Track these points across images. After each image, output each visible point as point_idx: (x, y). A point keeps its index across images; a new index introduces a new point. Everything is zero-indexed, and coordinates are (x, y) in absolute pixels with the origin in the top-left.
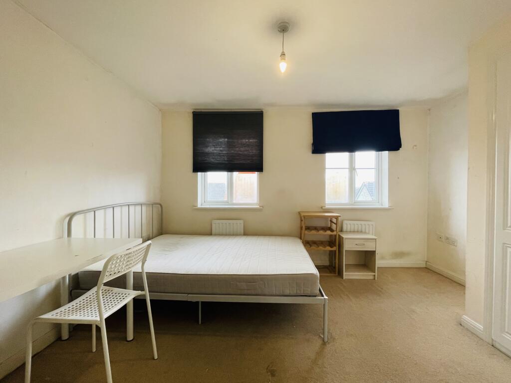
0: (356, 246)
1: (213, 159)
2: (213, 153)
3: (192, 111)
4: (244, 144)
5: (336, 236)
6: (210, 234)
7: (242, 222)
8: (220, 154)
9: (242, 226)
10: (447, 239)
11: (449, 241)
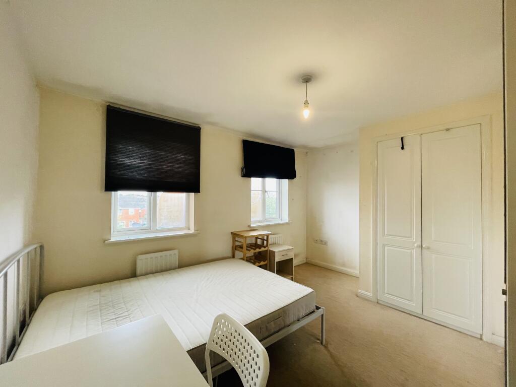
0: (283, 257)
1: (138, 174)
2: (138, 167)
3: (108, 104)
4: (179, 160)
5: (267, 250)
6: (133, 275)
7: (176, 252)
8: (148, 168)
9: (177, 257)
10: (321, 241)
11: (323, 242)
